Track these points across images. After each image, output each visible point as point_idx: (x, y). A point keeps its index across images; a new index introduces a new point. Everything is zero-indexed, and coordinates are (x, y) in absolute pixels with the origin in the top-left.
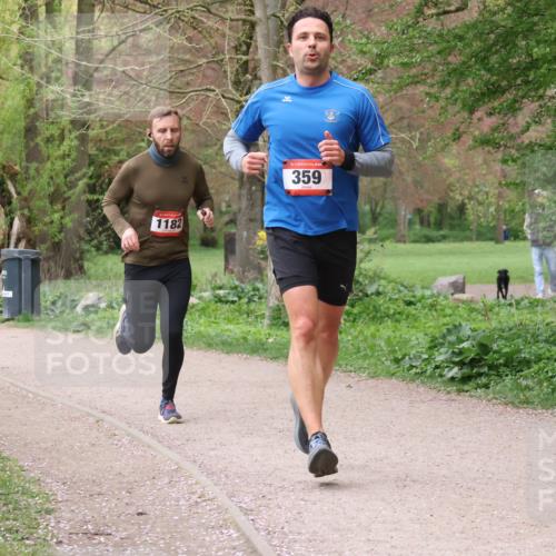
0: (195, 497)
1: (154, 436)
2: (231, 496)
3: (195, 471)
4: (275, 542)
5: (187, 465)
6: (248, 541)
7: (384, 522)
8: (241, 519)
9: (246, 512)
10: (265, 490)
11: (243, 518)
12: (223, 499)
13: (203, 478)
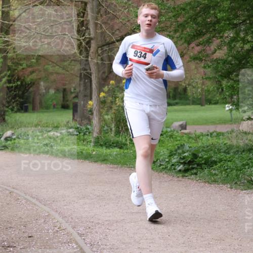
0: (56, 229)
1: (37, 199)
2: (74, 228)
3: (57, 216)
4: (95, 249)
5: (53, 213)
6: (81, 249)
7: (147, 239)
8: (78, 238)
9: (81, 235)
10: (90, 225)
11: (79, 238)
12: (70, 229)
13: (60, 219)
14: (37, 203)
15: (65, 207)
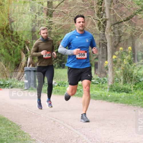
14: (72, 128)
15: (90, 132)
